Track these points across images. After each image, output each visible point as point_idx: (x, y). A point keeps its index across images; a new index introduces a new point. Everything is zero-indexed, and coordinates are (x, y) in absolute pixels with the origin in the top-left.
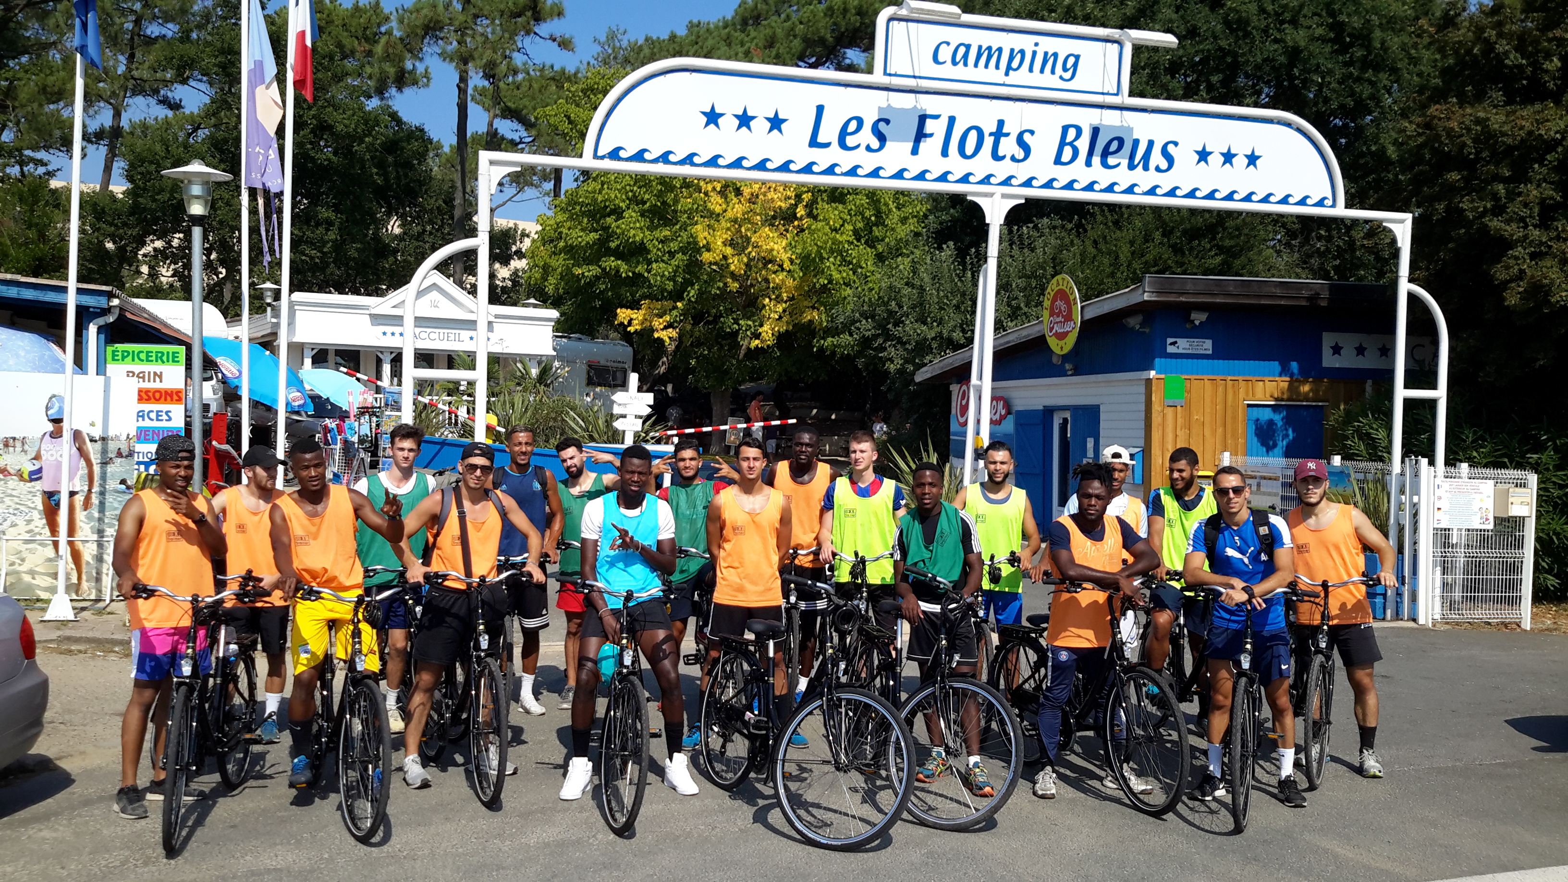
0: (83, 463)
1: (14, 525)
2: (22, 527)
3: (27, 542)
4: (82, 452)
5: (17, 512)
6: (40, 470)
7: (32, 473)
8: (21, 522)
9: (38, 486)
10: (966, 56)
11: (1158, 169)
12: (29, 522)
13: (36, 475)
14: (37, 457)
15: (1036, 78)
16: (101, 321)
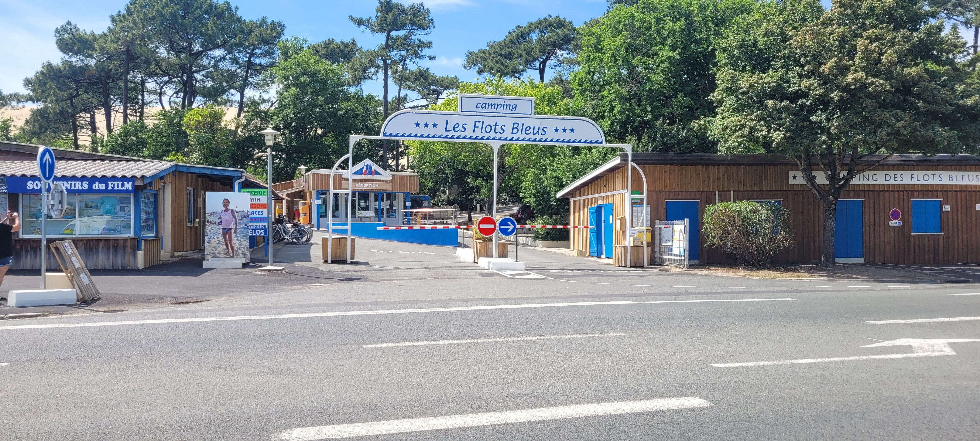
0: (234, 219)
1: (213, 239)
2: (216, 239)
3: (217, 244)
4: (234, 216)
5: (214, 235)
6: (221, 222)
7: (219, 223)
8: (215, 238)
9: (221, 226)
10: (485, 107)
11: (542, 134)
12: (218, 238)
13: (220, 223)
14: (220, 218)
15: (505, 111)
16: (239, 181)
